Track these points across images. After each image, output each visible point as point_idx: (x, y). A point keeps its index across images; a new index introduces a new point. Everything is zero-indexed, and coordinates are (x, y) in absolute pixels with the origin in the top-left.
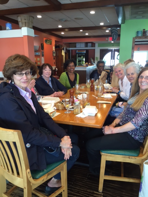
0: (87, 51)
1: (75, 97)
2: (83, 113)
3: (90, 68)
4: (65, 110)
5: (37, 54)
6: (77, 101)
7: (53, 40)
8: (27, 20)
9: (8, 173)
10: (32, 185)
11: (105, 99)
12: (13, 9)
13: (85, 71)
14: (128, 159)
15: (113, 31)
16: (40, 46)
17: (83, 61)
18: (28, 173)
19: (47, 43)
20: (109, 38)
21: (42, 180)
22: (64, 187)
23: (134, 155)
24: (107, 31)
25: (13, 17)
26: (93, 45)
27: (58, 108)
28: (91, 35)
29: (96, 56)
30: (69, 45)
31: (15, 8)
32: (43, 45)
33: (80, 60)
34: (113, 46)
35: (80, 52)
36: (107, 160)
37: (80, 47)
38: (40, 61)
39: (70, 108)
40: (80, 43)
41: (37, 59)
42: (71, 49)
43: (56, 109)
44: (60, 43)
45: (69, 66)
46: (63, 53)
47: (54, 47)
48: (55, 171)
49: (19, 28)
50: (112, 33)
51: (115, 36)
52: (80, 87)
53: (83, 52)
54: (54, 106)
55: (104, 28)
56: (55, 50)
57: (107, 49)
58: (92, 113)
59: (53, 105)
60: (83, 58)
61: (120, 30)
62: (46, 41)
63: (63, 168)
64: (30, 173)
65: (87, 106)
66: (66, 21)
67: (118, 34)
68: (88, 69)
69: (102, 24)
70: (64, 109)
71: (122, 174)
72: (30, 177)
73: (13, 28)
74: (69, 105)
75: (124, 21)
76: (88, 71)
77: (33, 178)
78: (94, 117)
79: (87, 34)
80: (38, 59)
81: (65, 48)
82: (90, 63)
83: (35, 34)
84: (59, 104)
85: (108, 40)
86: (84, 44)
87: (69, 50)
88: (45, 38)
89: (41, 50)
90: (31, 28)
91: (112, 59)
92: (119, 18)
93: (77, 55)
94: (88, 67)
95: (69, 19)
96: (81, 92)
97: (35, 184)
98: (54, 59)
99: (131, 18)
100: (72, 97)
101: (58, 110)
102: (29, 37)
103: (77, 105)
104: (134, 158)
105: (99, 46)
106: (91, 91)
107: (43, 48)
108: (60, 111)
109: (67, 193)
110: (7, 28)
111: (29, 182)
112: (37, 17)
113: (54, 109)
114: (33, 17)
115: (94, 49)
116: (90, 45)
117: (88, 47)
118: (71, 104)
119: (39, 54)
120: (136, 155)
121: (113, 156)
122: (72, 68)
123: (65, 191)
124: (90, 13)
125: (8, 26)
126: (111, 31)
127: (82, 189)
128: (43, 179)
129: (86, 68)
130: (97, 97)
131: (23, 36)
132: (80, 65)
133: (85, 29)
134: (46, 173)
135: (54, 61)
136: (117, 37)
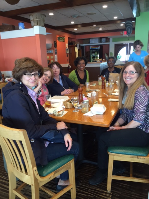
0: (101, 46)
1: (84, 95)
2: (91, 112)
3: (103, 64)
4: (74, 109)
5: (50, 52)
6: (85, 99)
7: (66, 37)
8: (39, 19)
9: (17, 170)
10: (39, 182)
11: (116, 97)
12: (25, 8)
13: (99, 67)
14: (137, 159)
15: (128, 24)
16: (53, 44)
17: (97, 57)
18: (34, 171)
19: (60, 40)
20: (124, 32)
21: (49, 178)
22: (72, 184)
23: (143, 155)
24: (122, 25)
25: (26, 16)
26: (107, 40)
27: (67, 107)
28: (105, 29)
29: (110, 52)
30: (83, 41)
31: (27, 7)
32: (56, 42)
33: (94, 56)
34: (128, 40)
35: (94, 48)
36: (114, 160)
37: (94, 43)
38: (53, 59)
39: (79, 107)
40: (94, 38)
41: (50, 57)
42: (84, 45)
43: (64, 107)
44: (73, 40)
45: (79, 64)
46: (76, 50)
47: (67, 44)
48: (62, 169)
49: (31, 27)
50: (126, 27)
51: (129, 29)
52: (90, 85)
53: (97, 47)
54: (63, 105)
55: (119, 22)
56: (69, 47)
57: (123, 44)
58: (100, 112)
59: (62, 103)
60: (97, 54)
61: (135, 24)
62: (59, 38)
63: (71, 166)
64: (37, 170)
65: (95, 105)
66: (78, 17)
67: (133, 27)
68: (102, 65)
69: (116, 18)
70: (73, 107)
71: (131, 175)
72: (37, 175)
73: (26, 27)
74: (77, 103)
75: (138, 14)
76: (102, 67)
77: (40, 176)
78: (102, 116)
79: (101, 29)
80: (52, 57)
81: (78, 45)
82: (104, 59)
83: (47, 31)
84: (68, 103)
85: (123, 34)
86: (98, 39)
87: (83, 47)
88: (58, 35)
89: (54, 48)
90: (43, 26)
91: (127, 54)
92: (134, 10)
93: (91, 51)
94: (101, 64)
95: (81, 15)
96: (92, 90)
97: (42, 182)
98: (67, 56)
99: (146, 11)
100: (80, 95)
101: (66, 109)
102: (41, 36)
103: (85, 104)
104: (142, 158)
105: (113, 41)
106: (102, 88)
107: (56, 46)
108: (69, 109)
109: (75, 191)
110: (20, 27)
111: (36, 180)
112: (49, 14)
113: (63, 108)
114: (45, 16)
115: (109, 45)
116: (104, 40)
117: (102, 43)
118: (79, 103)
119: (52, 52)
120: (144, 155)
121: (121, 156)
122: (82, 65)
123: (73, 189)
124: (102, 7)
125: (21, 25)
126: (125, 25)
127: (91, 188)
128: (50, 176)
129: (100, 65)
130: (107, 95)
131: (35, 35)
132: (94, 61)
133: (99, 24)
134: (53, 171)
135: (68, 58)
136: (132, 31)
